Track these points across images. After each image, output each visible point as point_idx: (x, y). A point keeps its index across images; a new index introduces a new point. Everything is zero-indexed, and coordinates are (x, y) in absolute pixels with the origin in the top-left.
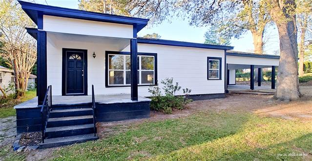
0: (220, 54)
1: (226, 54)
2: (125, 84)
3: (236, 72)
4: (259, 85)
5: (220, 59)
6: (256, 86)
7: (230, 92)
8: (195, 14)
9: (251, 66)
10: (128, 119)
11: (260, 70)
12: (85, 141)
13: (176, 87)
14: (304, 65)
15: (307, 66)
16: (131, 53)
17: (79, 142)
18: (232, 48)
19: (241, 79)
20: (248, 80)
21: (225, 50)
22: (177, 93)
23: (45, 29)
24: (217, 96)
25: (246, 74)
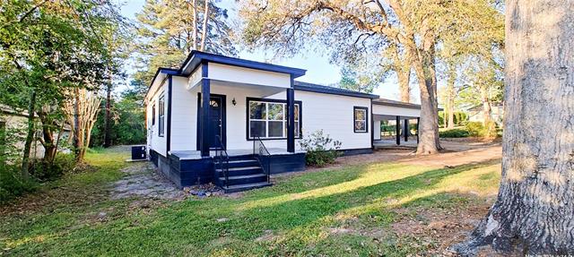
0: (366, 103)
1: (372, 103)
2: (267, 137)
3: (381, 124)
4: (406, 140)
5: (367, 109)
6: (402, 142)
7: (376, 148)
8: (336, 51)
9: (397, 117)
10: (285, 171)
11: (406, 121)
12: (262, 187)
13: (327, 140)
14: (454, 116)
15: (457, 118)
16: (287, 101)
17: (258, 188)
18: (378, 97)
19: (387, 134)
20: (394, 134)
21: (372, 99)
22: (328, 147)
23: (209, 77)
24: (364, 151)
25: (392, 126)
